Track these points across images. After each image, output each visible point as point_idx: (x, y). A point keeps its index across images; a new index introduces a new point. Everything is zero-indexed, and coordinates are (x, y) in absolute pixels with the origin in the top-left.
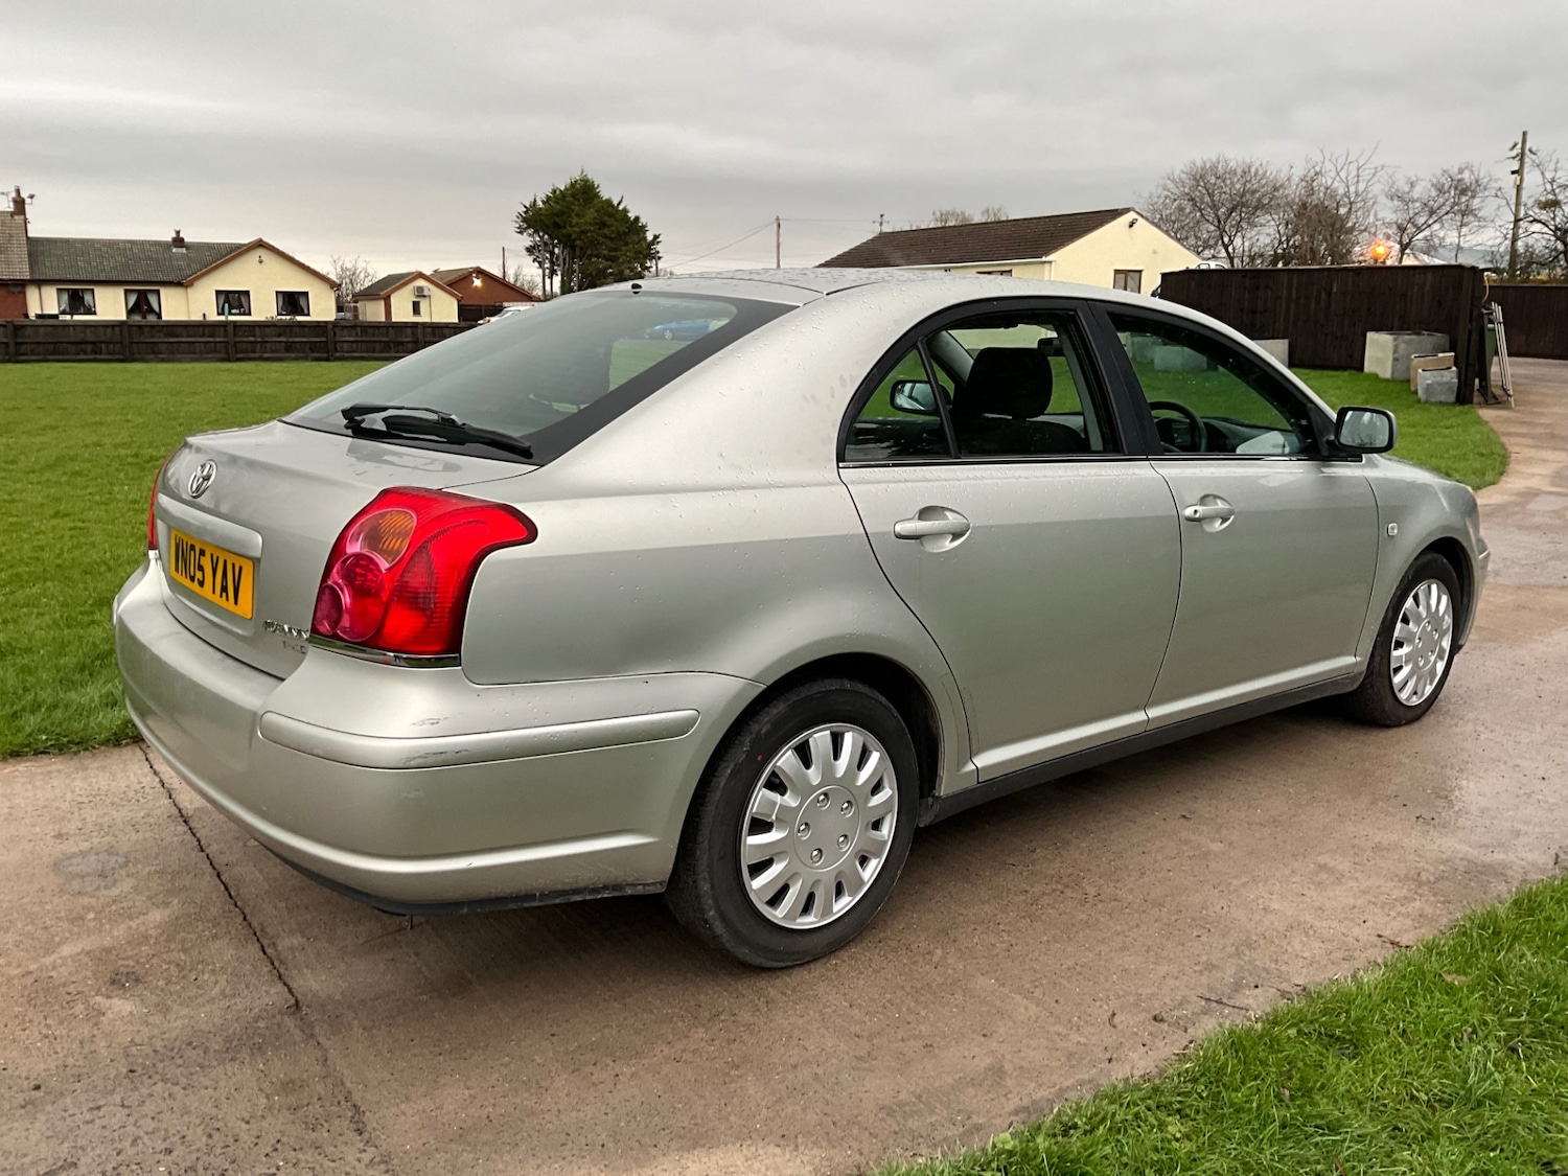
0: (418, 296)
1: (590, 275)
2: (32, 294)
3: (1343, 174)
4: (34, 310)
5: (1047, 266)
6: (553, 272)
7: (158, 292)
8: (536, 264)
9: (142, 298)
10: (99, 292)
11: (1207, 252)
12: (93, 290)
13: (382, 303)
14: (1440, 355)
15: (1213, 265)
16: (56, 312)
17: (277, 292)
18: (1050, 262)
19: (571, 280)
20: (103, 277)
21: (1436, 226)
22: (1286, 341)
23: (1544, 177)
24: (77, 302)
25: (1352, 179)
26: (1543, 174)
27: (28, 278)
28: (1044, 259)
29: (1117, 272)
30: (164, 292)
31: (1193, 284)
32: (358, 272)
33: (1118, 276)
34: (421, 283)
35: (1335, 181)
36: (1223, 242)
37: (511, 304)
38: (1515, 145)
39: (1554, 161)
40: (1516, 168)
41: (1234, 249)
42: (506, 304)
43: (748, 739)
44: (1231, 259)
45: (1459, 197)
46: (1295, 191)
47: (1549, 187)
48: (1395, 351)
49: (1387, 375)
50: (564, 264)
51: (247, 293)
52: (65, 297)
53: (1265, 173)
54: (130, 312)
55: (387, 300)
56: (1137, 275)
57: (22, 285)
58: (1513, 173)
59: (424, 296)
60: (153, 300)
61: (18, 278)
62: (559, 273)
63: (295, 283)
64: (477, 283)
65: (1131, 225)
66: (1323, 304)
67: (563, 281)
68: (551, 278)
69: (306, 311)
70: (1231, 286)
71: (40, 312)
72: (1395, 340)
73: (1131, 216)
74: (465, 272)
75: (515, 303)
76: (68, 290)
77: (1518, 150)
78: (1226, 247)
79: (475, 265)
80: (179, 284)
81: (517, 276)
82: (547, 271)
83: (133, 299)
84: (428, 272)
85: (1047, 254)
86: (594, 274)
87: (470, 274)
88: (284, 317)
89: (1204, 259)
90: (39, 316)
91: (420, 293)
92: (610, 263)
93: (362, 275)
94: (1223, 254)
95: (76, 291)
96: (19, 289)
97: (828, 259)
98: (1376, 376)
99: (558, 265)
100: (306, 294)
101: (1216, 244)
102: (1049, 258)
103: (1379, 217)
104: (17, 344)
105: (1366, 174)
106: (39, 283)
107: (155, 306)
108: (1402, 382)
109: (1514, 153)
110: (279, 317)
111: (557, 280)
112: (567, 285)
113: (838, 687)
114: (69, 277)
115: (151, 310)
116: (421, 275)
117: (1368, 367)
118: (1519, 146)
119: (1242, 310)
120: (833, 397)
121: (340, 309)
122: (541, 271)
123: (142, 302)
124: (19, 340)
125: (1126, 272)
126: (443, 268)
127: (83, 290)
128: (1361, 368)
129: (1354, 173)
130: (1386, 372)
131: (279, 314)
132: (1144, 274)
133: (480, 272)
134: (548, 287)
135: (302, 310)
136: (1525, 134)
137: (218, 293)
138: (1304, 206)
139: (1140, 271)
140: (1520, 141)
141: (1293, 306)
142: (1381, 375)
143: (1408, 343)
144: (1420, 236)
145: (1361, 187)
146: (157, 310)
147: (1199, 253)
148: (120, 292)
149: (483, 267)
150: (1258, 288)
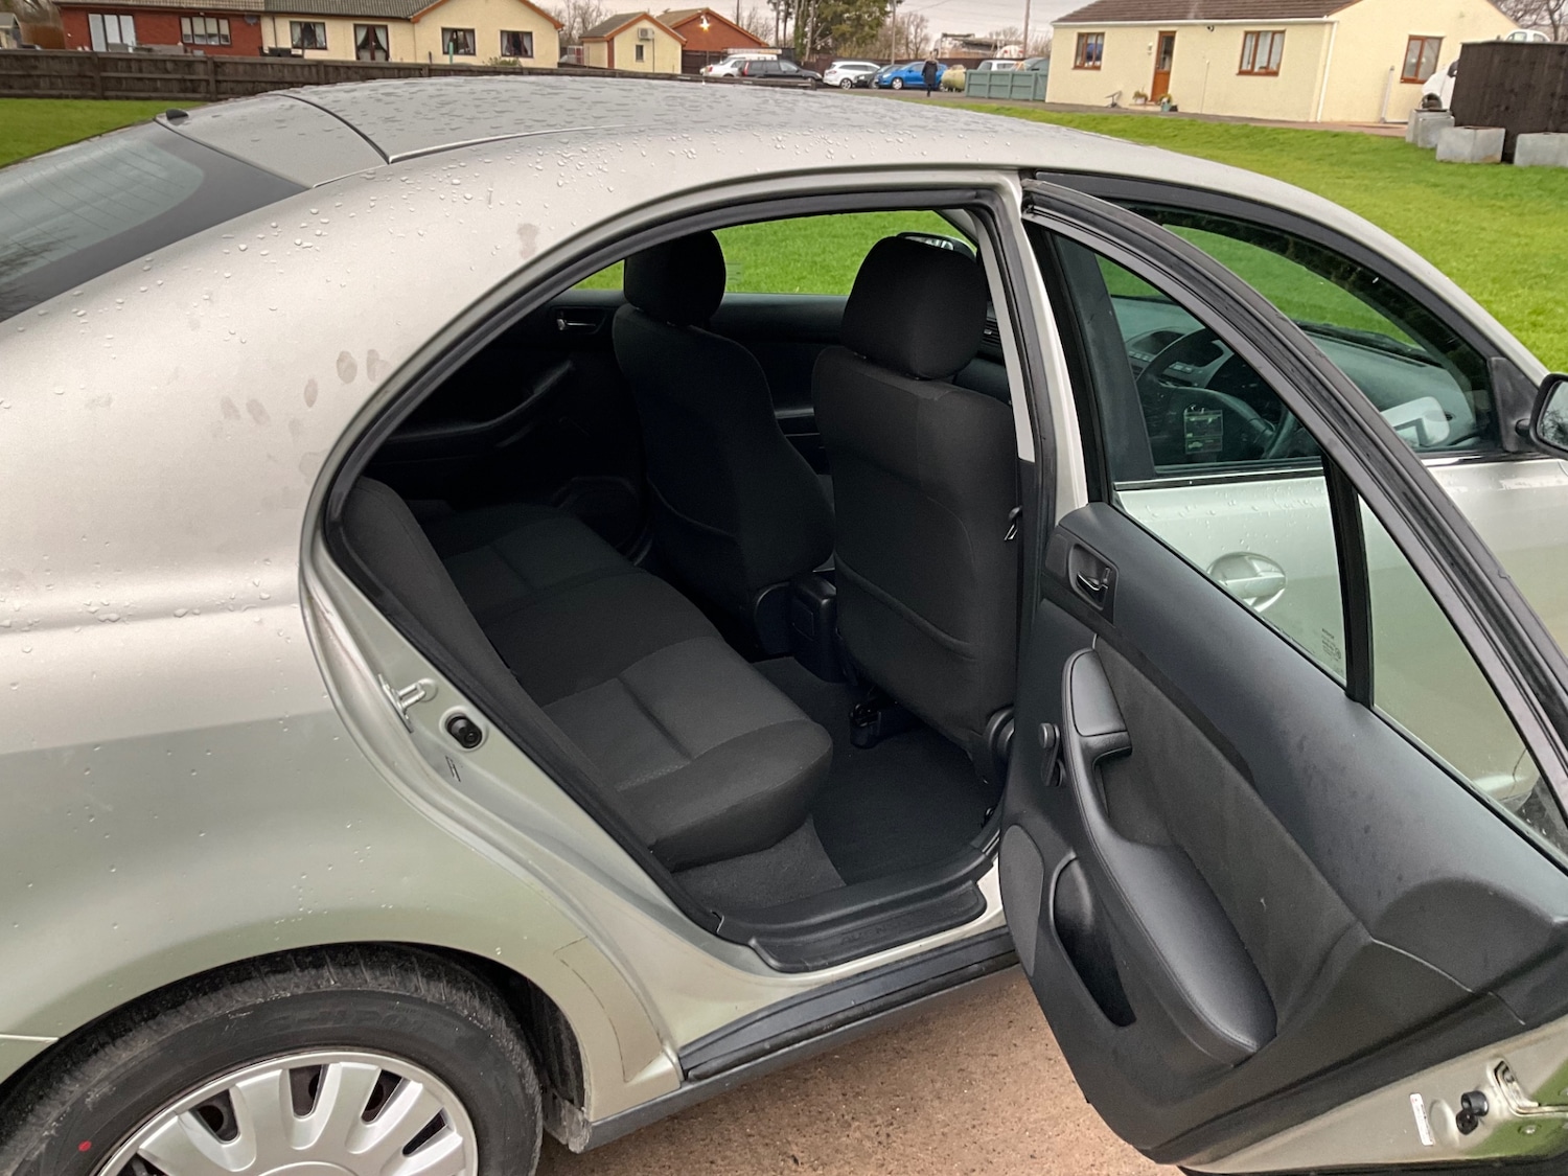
0: (642, 40)
1: (825, 19)
2: (267, 26)
4: (269, 43)
5: (1327, 27)
6: (788, 15)
7: (386, 28)
8: (771, 6)
9: (371, 33)
10: (331, 26)
11: (1527, 17)
12: (324, 24)
13: (606, 45)
15: (1530, 36)
16: (289, 46)
17: (502, 32)
18: (1332, 23)
19: (805, 25)
20: (333, 11)
24: (309, 37)
27: (263, 9)
28: (1325, 19)
29: (1412, 38)
30: (392, 28)
31: (1496, 60)
32: (591, 10)
33: (1413, 42)
34: (645, 24)
36: (1548, 6)
37: (736, 50)
41: (1561, 16)
42: (730, 51)
43: (55, 1114)
44: (1555, 27)
50: (799, 6)
51: (472, 31)
52: (298, 31)
54: (359, 49)
55: (610, 42)
56: (1436, 43)
57: (257, 16)
59: (648, 40)
60: (381, 35)
61: (254, 9)
62: (794, 16)
63: (520, 23)
64: (705, 25)
67: (797, 25)
68: (785, 21)
69: (529, 53)
70: (1544, 64)
71: (273, 46)
74: (694, 13)
75: (740, 50)
76: (300, 23)
78: (1551, 13)
79: (704, 6)
80: (407, 20)
81: (751, 18)
82: (782, 14)
83: (362, 34)
84: (656, 13)
85: (1329, 13)
86: (829, 19)
87: (700, 15)
88: (507, 59)
89: (1522, 27)
90: (271, 50)
91: (644, 35)
92: (846, 6)
93: (594, 14)
94: (1547, 21)
95: (308, 25)
96: (252, 22)
97: (1077, 8)
99: (794, 7)
100: (530, 34)
101: (1540, 8)
102: (1332, 18)
104: (218, 82)
106: (274, 15)
107: (383, 43)
110: (503, 59)
111: (791, 23)
112: (800, 30)
113: (300, 991)
114: (302, 9)
115: (379, 47)
116: (646, 16)
119: (1553, 95)
120: (310, 402)
121: (563, 51)
122: (775, 14)
123: (372, 36)
124: (220, 78)
125: (1423, 39)
126: (673, 9)
127: (315, 24)
131: (503, 55)
132: (1444, 42)
133: (709, 14)
134: (781, 34)
135: (526, 51)
137: (444, 30)
139: (1440, 39)
146: (385, 47)
147: (1517, 20)
148: (349, 26)
149: (713, 8)
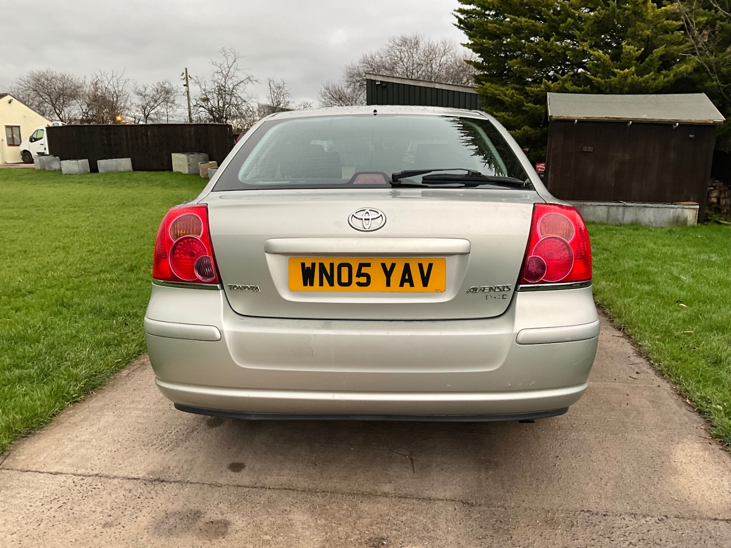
3: (111, 83)
14: (210, 162)
21: (159, 107)
22: (130, 159)
23: (201, 88)
25: (115, 85)
26: (200, 86)
29: (6, 127)
33: (7, 129)
35: (108, 84)
36: (56, 112)
38: (183, 74)
39: (204, 81)
40: (185, 84)
41: (62, 116)
45: (165, 94)
46: (88, 89)
47: (204, 92)
48: (188, 162)
49: (187, 172)
53: (72, 79)
56: (18, 129)
58: (184, 85)
65: (10, 102)
66: (144, 141)
72: (188, 156)
73: (9, 98)
77: (184, 76)
98: (180, 173)
103: (132, 102)
105: (121, 83)
108: (195, 174)
109: (183, 77)
117: (175, 169)
118: (185, 74)
125: (11, 127)
128: (171, 170)
129: (116, 82)
130: (186, 170)
132: (21, 128)
136: (186, 69)
138: (95, 96)
139: (19, 127)
140: (185, 72)
141: (130, 142)
142: (183, 172)
143: (193, 158)
144: (153, 112)
145: (120, 89)
150: (110, 134)
